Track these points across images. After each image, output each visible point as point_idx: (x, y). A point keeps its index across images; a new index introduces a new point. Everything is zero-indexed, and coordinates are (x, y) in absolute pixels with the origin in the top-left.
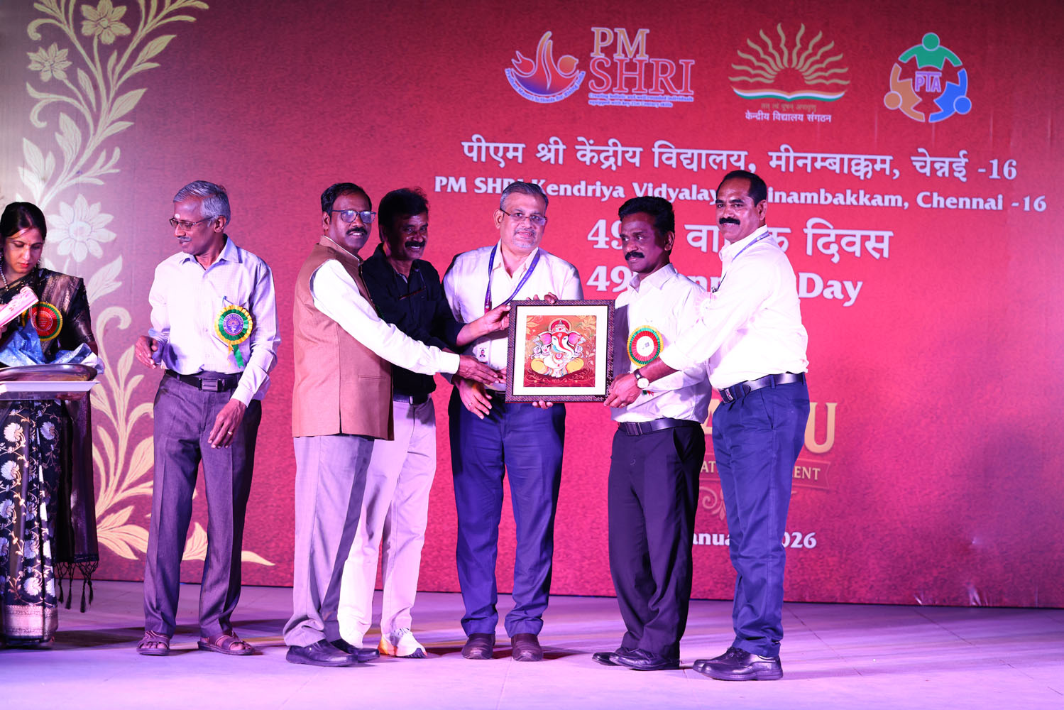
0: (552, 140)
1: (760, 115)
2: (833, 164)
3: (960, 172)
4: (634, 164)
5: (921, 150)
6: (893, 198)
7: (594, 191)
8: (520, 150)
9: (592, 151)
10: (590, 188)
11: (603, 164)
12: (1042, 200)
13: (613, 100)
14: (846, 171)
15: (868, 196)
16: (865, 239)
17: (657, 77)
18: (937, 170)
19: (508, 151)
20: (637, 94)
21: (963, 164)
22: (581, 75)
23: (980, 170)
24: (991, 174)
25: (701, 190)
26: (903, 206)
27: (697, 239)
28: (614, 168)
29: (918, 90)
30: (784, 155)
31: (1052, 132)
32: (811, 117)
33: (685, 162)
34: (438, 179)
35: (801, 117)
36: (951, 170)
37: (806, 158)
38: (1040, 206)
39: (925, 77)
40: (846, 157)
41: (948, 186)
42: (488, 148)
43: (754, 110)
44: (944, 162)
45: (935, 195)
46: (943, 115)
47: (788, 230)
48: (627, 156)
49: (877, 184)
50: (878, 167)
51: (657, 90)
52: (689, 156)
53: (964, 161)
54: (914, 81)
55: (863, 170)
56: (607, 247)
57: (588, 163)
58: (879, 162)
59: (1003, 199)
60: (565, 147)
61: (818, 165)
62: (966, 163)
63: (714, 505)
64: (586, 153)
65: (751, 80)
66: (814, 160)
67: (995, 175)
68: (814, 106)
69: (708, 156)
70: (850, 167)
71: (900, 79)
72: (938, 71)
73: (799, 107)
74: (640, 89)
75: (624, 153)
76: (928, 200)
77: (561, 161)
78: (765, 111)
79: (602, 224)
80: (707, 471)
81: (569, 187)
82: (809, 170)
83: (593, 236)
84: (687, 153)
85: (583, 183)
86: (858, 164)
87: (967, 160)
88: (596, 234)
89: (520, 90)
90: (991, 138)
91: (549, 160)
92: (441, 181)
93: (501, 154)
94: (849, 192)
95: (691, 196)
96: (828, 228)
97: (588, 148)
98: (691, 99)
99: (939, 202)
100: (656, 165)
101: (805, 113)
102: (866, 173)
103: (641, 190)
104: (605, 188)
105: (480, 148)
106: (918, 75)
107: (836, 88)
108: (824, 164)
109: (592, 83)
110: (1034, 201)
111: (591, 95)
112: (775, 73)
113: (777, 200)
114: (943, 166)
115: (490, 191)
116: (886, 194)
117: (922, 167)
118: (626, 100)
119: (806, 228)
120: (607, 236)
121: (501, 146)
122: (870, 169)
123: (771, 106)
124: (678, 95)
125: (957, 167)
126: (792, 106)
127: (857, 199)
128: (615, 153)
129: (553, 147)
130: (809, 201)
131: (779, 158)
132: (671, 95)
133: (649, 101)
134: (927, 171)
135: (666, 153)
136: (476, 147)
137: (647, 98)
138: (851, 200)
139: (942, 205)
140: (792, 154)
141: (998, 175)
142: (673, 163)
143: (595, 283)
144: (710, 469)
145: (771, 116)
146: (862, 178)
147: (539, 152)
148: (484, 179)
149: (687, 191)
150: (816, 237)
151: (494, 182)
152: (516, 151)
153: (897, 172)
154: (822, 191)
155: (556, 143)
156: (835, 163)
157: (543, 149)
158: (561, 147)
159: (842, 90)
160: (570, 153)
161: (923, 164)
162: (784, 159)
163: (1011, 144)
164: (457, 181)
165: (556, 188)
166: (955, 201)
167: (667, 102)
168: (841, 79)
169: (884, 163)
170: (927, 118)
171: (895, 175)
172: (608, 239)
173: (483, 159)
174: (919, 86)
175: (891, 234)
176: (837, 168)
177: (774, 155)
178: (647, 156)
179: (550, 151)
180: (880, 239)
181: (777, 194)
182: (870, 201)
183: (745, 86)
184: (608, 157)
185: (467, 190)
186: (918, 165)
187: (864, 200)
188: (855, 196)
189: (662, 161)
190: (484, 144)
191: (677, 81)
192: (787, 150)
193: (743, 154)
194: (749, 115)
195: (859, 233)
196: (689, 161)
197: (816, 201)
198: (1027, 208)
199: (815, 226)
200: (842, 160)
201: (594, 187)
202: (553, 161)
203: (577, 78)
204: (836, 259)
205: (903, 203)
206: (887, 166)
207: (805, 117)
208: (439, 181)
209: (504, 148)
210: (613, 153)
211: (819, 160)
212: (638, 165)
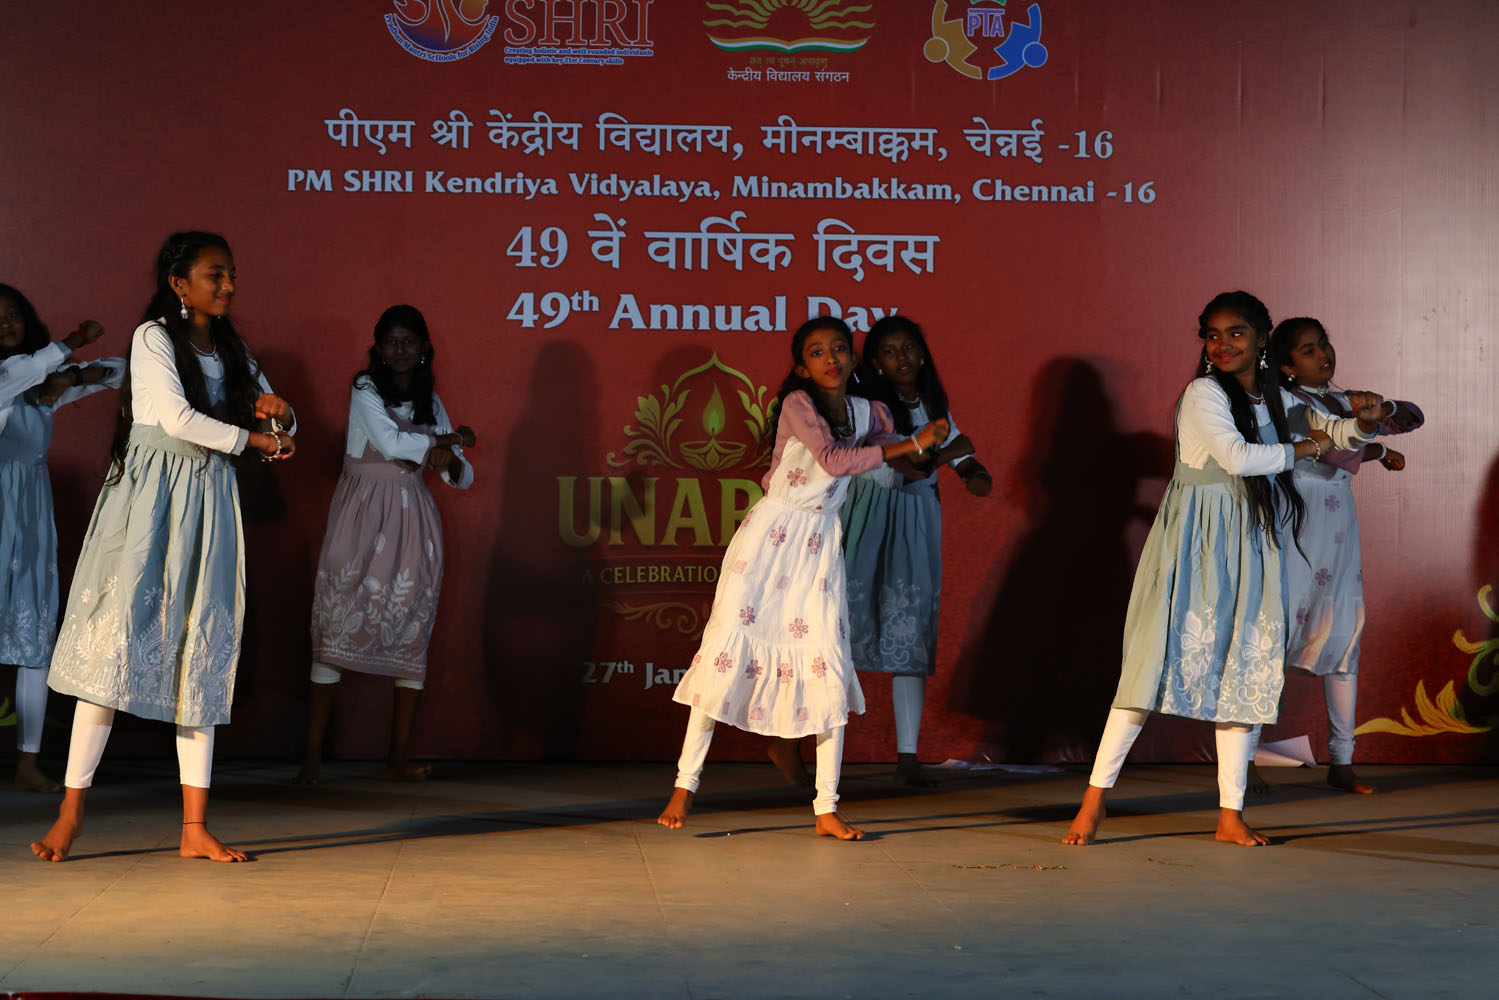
0: (453, 114)
1: (749, 74)
2: (852, 142)
3: (1033, 149)
4: (571, 145)
5: (977, 120)
6: (939, 189)
7: (514, 186)
8: (408, 129)
9: (509, 129)
10: (509, 182)
11: (528, 147)
12: (1150, 187)
13: (539, 56)
14: (871, 151)
15: (903, 186)
16: (900, 247)
17: (601, 22)
18: (1001, 148)
19: (391, 131)
20: (573, 47)
21: (1037, 138)
22: (492, 21)
23: (1061, 147)
24: (1078, 153)
25: (667, 183)
26: (954, 199)
27: (662, 251)
28: (542, 152)
29: (972, 35)
30: (783, 130)
31: (1162, 90)
32: (820, 76)
33: (643, 142)
34: (292, 173)
35: (806, 76)
36: (1021, 147)
37: (814, 134)
38: (1147, 195)
39: (981, 16)
40: (871, 131)
41: (1016, 169)
42: (361, 128)
43: (740, 67)
44: (1010, 136)
45: (998, 183)
46: (1008, 69)
47: (790, 237)
48: (560, 135)
49: (916, 168)
50: (917, 144)
51: (600, 40)
52: (649, 133)
53: (1038, 133)
54: (965, 22)
55: (896, 150)
56: (535, 265)
57: (505, 146)
58: (918, 137)
59: (1094, 186)
60: (471, 124)
61: (832, 143)
62: (1041, 136)
63: (693, 630)
64: (502, 132)
65: (735, 25)
66: (826, 136)
67: (1082, 153)
68: (824, 60)
69: (675, 133)
70: (877, 145)
71: (946, 20)
72: (1001, 7)
73: (803, 62)
74: (577, 40)
75: (556, 130)
76: (988, 189)
77: (466, 145)
78: (755, 68)
79: (526, 233)
80: (683, 580)
81: (478, 182)
82: (819, 150)
83: (512, 250)
84: (645, 130)
85: (499, 175)
86: (888, 141)
87: (1042, 133)
88: (519, 247)
89: (406, 44)
90: (1077, 100)
91: (450, 142)
92: (296, 176)
93: (380, 136)
94: (876, 181)
95: (652, 190)
96: (847, 232)
97: (505, 125)
98: (649, 53)
99: (1003, 192)
100: (602, 147)
101: (812, 69)
102: (901, 153)
103: (581, 185)
104: (529, 182)
105: (350, 128)
106: (971, 13)
107: (855, 35)
108: (839, 142)
109: (508, 33)
110: (1138, 190)
111: (508, 50)
112: (769, 14)
113: (774, 194)
114: (1008, 141)
115: (366, 188)
116: (930, 184)
117: (979, 144)
118: (556, 56)
119: (817, 233)
120: (532, 251)
121: (381, 124)
122: (905, 147)
123: (763, 62)
124: (631, 48)
125: (1028, 143)
126: (793, 61)
127: (888, 191)
128: (544, 131)
129: (455, 125)
130: (820, 194)
131: (776, 135)
132: (622, 47)
133: (590, 56)
134: (987, 148)
135: (616, 131)
136: (345, 127)
137: (587, 52)
138: (879, 192)
139: (1008, 197)
140: (794, 129)
141: (1087, 153)
142: (626, 143)
143: (518, 317)
144: (686, 578)
145: (764, 76)
146: (894, 160)
147: (436, 132)
148: (357, 172)
149: (646, 184)
150: (831, 246)
151: (372, 176)
152: (402, 131)
153: (943, 151)
154: (839, 180)
155: (459, 118)
156: (856, 140)
157: (441, 127)
158: (467, 124)
159: (865, 37)
160: (479, 132)
161: (981, 139)
162: (783, 135)
163: (1105, 108)
164: (319, 176)
165: (460, 182)
166: (1026, 190)
167: (616, 57)
168: (863, 21)
169: (924, 138)
170: (985, 74)
171: (941, 155)
172: (535, 254)
173: (356, 143)
174: (973, 29)
175: (937, 239)
176: (858, 147)
177: (769, 130)
178: (589, 135)
179: (451, 131)
180: (921, 247)
181: (775, 186)
182: (906, 194)
183: (726, 33)
184: (534, 137)
185: (333, 187)
186: (973, 141)
187: (897, 192)
188: (884, 186)
189: (610, 141)
190: (356, 122)
191: (630, 27)
192: (787, 123)
193: (725, 129)
194: (732, 74)
195: (891, 239)
196: (648, 141)
197: (829, 195)
198: (1128, 198)
199: (829, 230)
200: (865, 136)
201: (514, 180)
202: (454, 145)
203: (487, 26)
204: (859, 276)
205: (953, 195)
206: (930, 143)
207: (812, 76)
208: (294, 176)
209: (385, 126)
210: (540, 132)
211: (833, 135)
212: (575, 147)
